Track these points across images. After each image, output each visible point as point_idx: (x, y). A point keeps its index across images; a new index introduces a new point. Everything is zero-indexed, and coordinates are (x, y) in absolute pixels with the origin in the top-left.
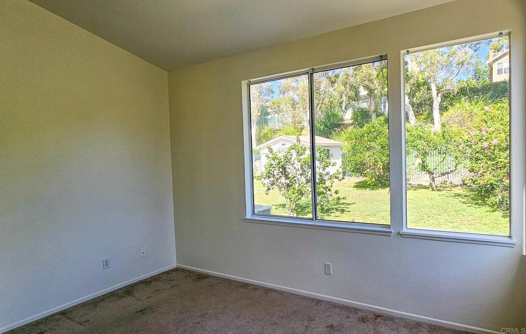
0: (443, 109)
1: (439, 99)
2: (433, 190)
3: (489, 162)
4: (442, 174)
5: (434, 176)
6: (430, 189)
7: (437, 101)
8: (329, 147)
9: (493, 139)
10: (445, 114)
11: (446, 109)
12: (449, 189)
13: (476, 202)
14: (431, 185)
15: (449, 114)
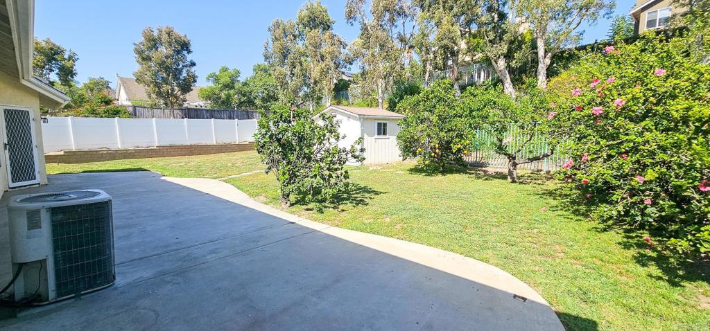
0: (551, 73)
1: (548, 61)
2: (514, 181)
3: (603, 142)
4: (529, 159)
5: (516, 161)
6: (509, 179)
7: (544, 63)
8: (385, 120)
9: (616, 97)
10: (554, 80)
11: (556, 74)
12: (539, 182)
13: (576, 207)
14: (510, 173)
15: (560, 79)
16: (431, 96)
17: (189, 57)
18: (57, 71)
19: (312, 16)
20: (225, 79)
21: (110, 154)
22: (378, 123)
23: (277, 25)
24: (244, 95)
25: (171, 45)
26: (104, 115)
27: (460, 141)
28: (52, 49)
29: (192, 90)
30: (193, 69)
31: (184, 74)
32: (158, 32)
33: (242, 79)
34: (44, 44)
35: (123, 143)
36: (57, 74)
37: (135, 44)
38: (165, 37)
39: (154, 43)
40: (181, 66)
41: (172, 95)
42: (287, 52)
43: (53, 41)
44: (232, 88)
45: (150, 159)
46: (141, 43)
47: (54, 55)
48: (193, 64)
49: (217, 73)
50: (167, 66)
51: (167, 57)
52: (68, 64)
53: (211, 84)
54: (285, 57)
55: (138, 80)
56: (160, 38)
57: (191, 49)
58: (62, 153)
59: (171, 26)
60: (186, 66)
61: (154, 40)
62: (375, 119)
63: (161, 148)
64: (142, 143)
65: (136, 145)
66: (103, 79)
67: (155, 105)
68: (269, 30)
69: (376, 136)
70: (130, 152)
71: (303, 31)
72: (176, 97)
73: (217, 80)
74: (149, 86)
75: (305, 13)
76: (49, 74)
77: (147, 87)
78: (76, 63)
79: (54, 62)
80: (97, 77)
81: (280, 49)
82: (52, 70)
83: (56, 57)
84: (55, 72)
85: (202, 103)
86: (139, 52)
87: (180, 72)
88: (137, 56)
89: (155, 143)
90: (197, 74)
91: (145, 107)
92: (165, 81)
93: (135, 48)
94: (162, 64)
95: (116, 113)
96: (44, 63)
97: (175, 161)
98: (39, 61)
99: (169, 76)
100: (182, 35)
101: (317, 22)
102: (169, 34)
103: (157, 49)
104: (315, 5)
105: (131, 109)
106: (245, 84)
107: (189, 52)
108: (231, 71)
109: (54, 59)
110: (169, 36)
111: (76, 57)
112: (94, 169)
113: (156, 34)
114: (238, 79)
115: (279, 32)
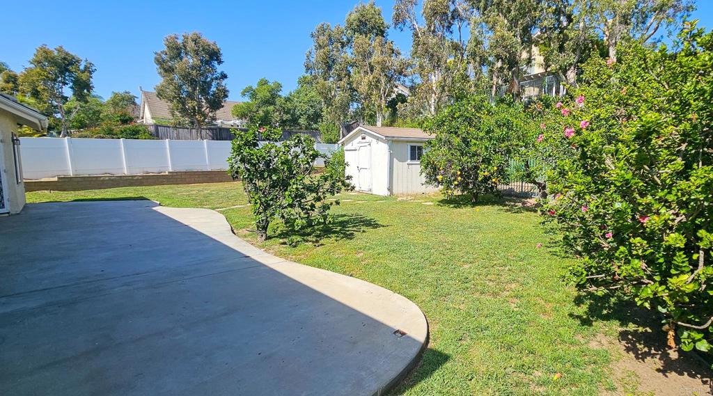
16: (457, 115)
17: (219, 69)
18: (71, 84)
19: (363, 20)
20: (264, 94)
21: (112, 180)
22: (412, 147)
23: (323, 30)
24: (287, 112)
25: (197, 54)
26: (120, 136)
27: (487, 167)
28: (65, 59)
29: (223, 106)
30: (224, 82)
31: (213, 89)
32: (183, 38)
33: (284, 93)
34: (56, 53)
35: (129, 167)
36: (71, 88)
37: (156, 53)
38: (191, 45)
39: (177, 51)
40: (209, 79)
41: (200, 112)
42: (333, 61)
43: (66, 49)
44: (273, 103)
45: (160, 187)
46: (162, 52)
47: (68, 65)
48: (224, 76)
49: (255, 87)
50: (192, 79)
51: (193, 68)
52: (84, 77)
53: (247, 99)
54: (330, 68)
55: (159, 95)
56: (184, 46)
57: (223, 58)
58: (56, 179)
59: (197, 32)
60: (216, 79)
61: (178, 49)
62: (407, 142)
63: (175, 174)
64: (153, 169)
65: (145, 170)
66: (128, 93)
67: (179, 123)
68: (312, 36)
69: (409, 161)
70: (136, 178)
71: (352, 37)
72: (205, 116)
73: (254, 95)
74: (172, 101)
75: (354, 16)
76: (62, 88)
77: (169, 103)
78: (93, 75)
79: (67, 74)
80: (122, 91)
81: (324, 59)
82: (65, 84)
83: (70, 68)
84: (69, 85)
85: (238, 122)
86: (160, 62)
87: (210, 85)
88: (158, 67)
89: (169, 168)
90: (228, 88)
91: (168, 127)
92: (191, 96)
93: (156, 58)
94: (186, 77)
95: (134, 134)
96: (56, 75)
97: (187, 189)
98: (50, 74)
99: (195, 89)
100: (211, 42)
101: (368, 26)
102: (195, 41)
103: (181, 59)
104: (368, 7)
105: (152, 129)
106: (288, 100)
107: (220, 62)
108: (271, 84)
109: (68, 70)
110: (195, 44)
111: (94, 68)
112: (90, 197)
113: (180, 41)
114: (279, 93)
115: (323, 39)
